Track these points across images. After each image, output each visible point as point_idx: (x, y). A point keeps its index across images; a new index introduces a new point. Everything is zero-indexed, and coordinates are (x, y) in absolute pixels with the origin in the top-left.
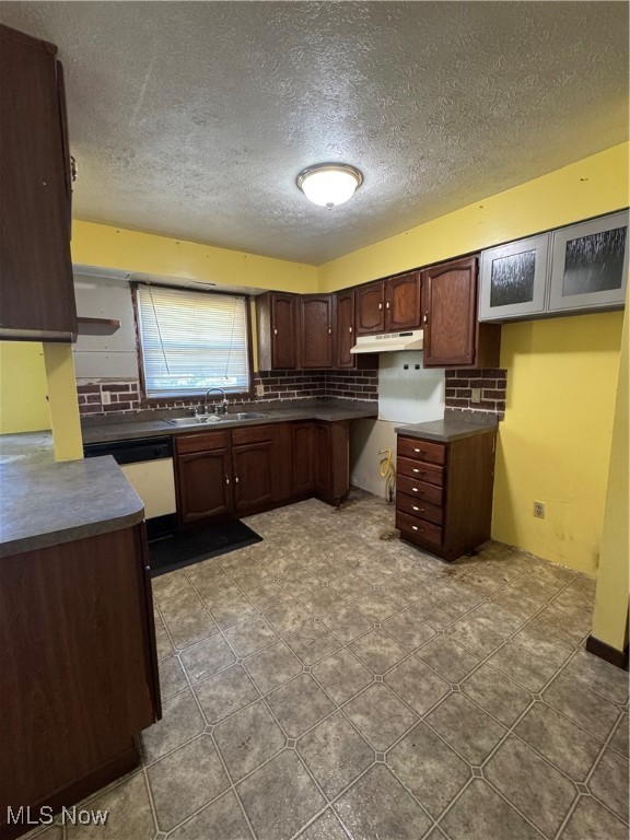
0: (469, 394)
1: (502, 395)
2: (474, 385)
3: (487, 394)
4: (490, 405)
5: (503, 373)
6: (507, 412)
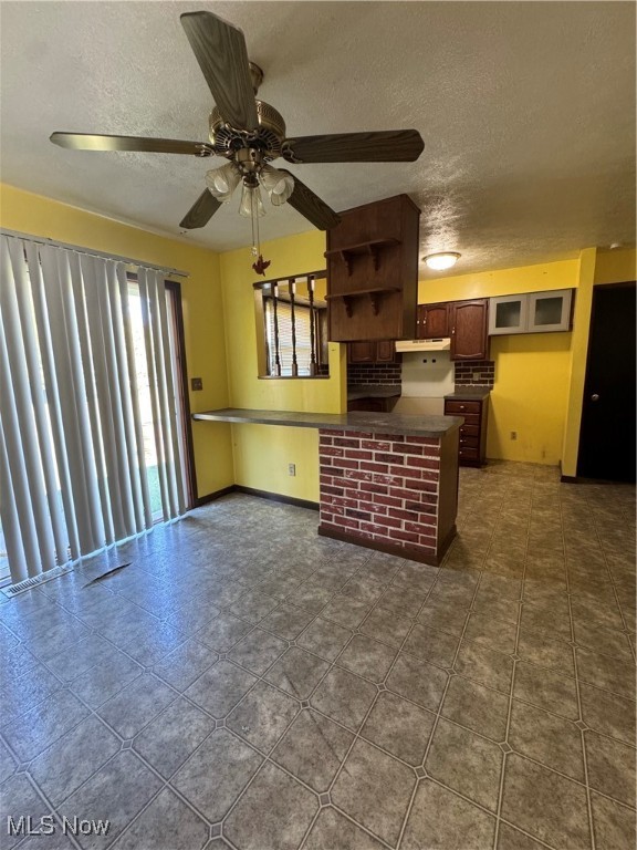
0: (472, 376)
1: (493, 376)
2: (474, 371)
3: (482, 376)
4: (485, 382)
5: (493, 363)
6: (495, 385)
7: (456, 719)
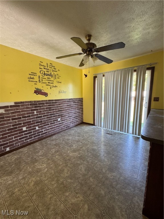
7: (62, 183)
